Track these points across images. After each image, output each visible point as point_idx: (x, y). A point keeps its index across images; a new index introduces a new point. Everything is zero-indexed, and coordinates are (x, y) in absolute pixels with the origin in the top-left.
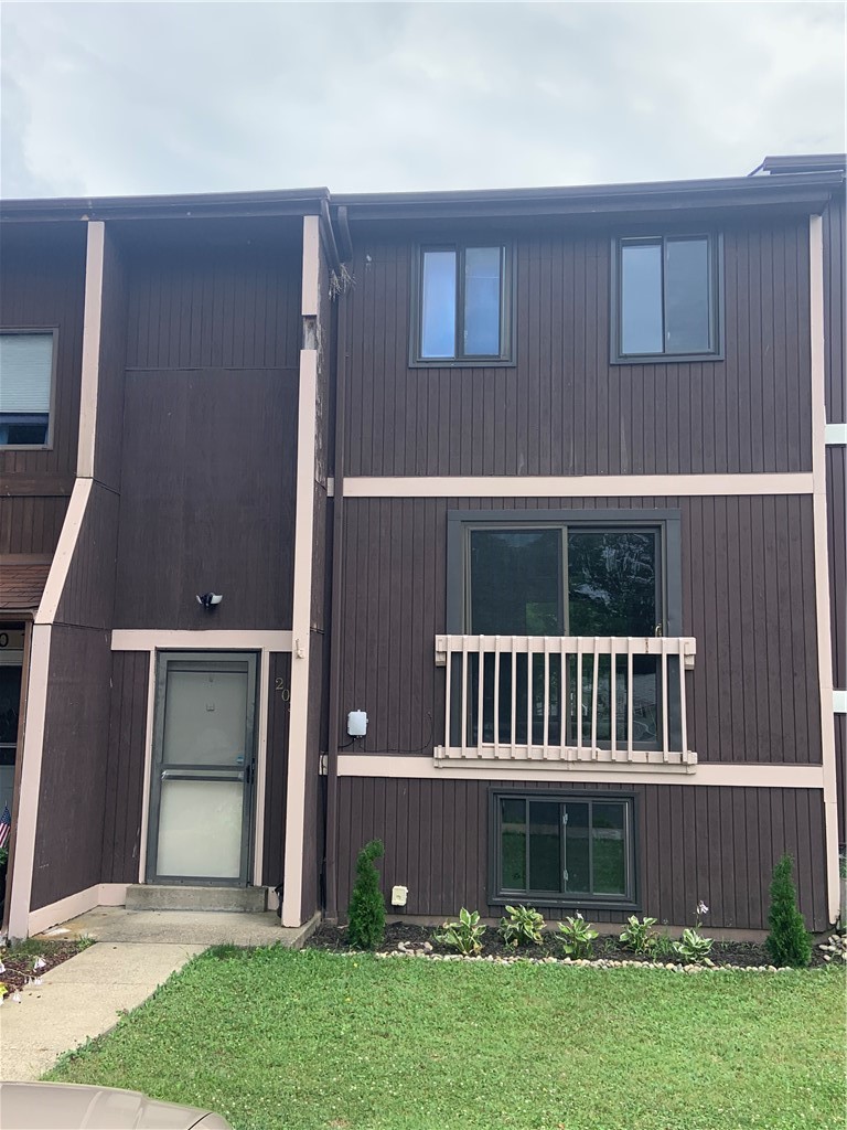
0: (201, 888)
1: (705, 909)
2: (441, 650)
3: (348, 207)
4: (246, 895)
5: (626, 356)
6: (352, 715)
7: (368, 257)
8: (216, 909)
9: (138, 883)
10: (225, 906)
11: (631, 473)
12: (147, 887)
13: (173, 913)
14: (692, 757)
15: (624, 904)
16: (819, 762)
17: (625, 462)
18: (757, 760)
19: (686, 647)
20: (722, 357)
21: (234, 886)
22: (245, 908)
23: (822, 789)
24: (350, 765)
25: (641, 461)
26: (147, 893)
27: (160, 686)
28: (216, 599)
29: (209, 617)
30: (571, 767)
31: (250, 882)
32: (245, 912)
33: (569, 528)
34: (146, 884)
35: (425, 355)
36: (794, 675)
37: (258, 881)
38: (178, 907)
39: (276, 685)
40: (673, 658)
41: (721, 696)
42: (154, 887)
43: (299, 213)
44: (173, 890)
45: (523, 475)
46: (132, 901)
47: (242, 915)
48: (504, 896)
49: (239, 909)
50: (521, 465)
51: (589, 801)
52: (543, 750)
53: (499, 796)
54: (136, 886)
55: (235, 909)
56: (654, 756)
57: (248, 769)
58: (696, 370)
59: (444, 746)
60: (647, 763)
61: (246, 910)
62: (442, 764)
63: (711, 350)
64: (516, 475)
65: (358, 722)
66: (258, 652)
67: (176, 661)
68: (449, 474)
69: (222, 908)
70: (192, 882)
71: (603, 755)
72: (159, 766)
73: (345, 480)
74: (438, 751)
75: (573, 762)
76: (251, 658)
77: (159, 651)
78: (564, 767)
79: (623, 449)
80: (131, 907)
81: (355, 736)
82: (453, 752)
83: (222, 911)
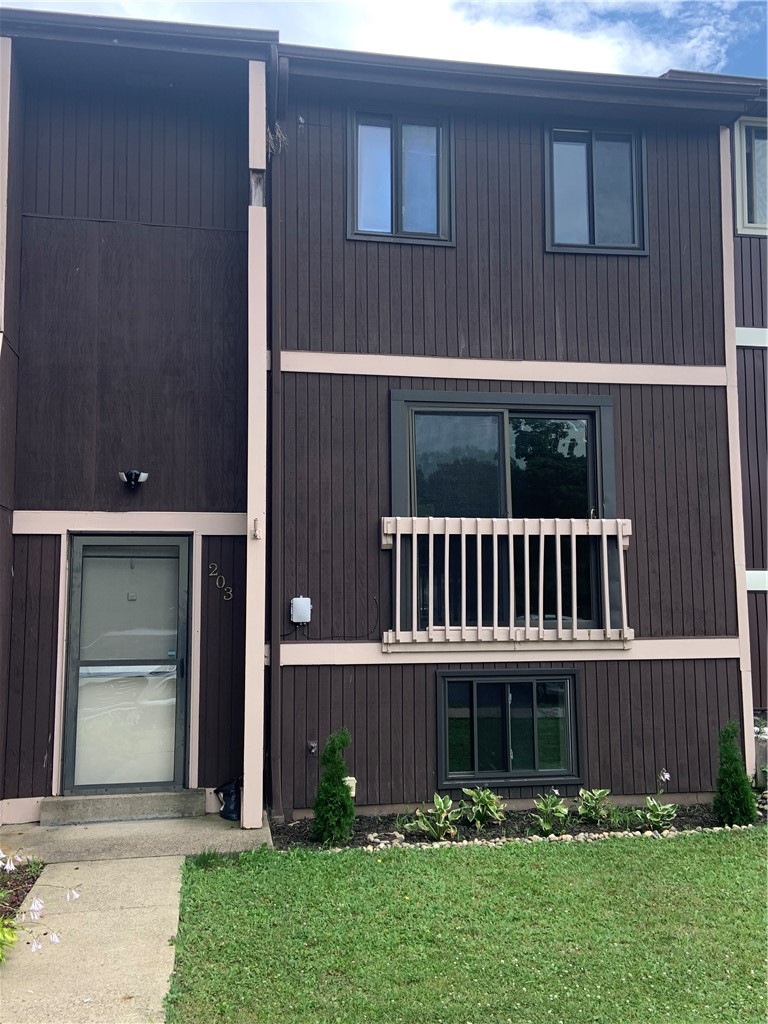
0: (130, 796)
1: (667, 776)
2: (389, 532)
3: (291, 60)
4: (184, 799)
5: (560, 245)
6: (296, 601)
7: (301, 119)
8: (150, 817)
9: (51, 795)
10: (160, 812)
11: (567, 359)
12: (65, 799)
13: (99, 825)
14: (629, 633)
15: (568, 778)
16: (735, 634)
17: (561, 349)
18: (684, 634)
19: (624, 527)
20: (646, 253)
21: (169, 791)
22: (183, 813)
23: (738, 659)
24: (294, 654)
25: (575, 348)
26: (66, 806)
27: (74, 574)
28: (143, 477)
29: (130, 496)
30: (518, 647)
31: (185, 784)
32: (183, 817)
33: (511, 411)
34: (62, 795)
35: (362, 227)
36: (713, 553)
37: (193, 782)
38: (104, 819)
39: (209, 571)
40: (613, 539)
41: (651, 575)
42: (75, 798)
43: (244, 56)
44: (97, 800)
45: (464, 357)
46: (46, 816)
47: (183, 820)
48: (453, 779)
49: (176, 815)
50: (463, 345)
51: (534, 680)
52: (493, 632)
53: (447, 680)
54: (49, 799)
55: (172, 815)
56: (596, 634)
57: (182, 662)
58: (623, 263)
59: (395, 630)
60: (590, 641)
61: (184, 814)
62: (391, 649)
63: (636, 245)
64: (458, 356)
65: (302, 608)
66: (190, 535)
67: (92, 546)
68: (391, 352)
69: (157, 815)
70: (119, 790)
71: (548, 634)
72: (74, 663)
73: (282, 353)
74: (388, 636)
75: (519, 642)
76: (182, 542)
77: (72, 535)
78: (511, 647)
79: (559, 336)
80: (47, 823)
81: (298, 624)
82: (403, 636)
83: (157, 818)
